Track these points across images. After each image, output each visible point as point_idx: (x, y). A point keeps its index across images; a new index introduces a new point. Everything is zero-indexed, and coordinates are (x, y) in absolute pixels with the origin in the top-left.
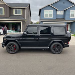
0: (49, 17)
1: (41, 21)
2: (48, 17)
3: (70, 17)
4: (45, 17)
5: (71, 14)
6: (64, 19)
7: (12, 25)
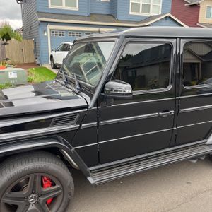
2: (64, 7)
4: (50, 6)
6: (112, 16)
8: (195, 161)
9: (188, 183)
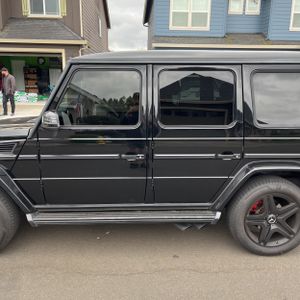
0: (193, 25)
1: (155, 45)
2: (190, 27)
3: (291, 29)
4: (172, 27)
5: (293, 12)
6: (262, 35)
7: (25, 69)
8: (184, 228)
9: (175, 256)
